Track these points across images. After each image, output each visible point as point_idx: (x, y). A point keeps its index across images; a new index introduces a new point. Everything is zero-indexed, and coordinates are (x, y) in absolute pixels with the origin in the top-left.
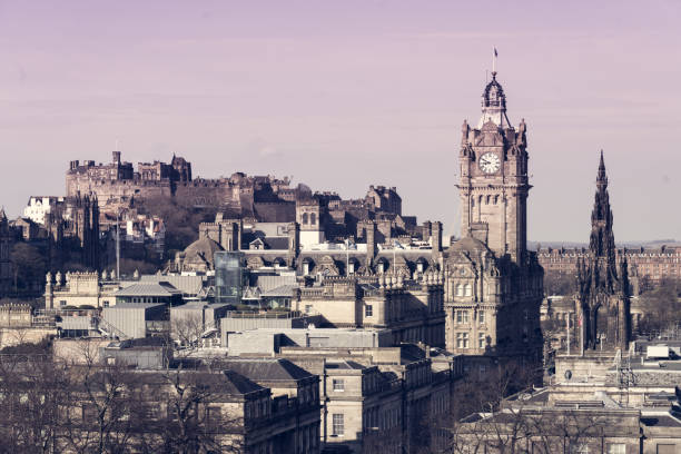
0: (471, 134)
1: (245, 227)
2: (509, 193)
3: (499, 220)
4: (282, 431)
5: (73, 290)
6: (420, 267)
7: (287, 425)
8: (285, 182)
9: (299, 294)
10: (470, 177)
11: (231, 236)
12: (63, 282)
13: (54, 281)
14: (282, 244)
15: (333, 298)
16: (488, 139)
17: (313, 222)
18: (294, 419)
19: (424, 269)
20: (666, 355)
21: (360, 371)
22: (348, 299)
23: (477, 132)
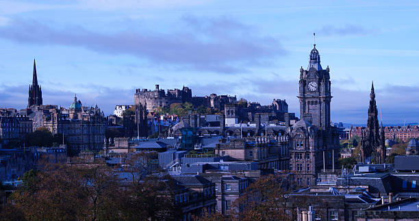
0: (304, 73)
1: (201, 117)
2: (322, 100)
3: (318, 112)
4: (195, 208)
5: (117, 146)
6: (280, 134)
7: (197, 206)
8: (235, 98)
9: (219, 147)
10: (304, 93)
11: (194, 121)
12: (113, 142)
13: (108, 142)
14: (217, 124)
15: (234, 148)
16: (312, 75)
17: (232, 114)
18: (202, 203)
19: (282, 135)
20: (368, 171)
21: (238, 181)
22: (241, 149)
23: (307, 72)
